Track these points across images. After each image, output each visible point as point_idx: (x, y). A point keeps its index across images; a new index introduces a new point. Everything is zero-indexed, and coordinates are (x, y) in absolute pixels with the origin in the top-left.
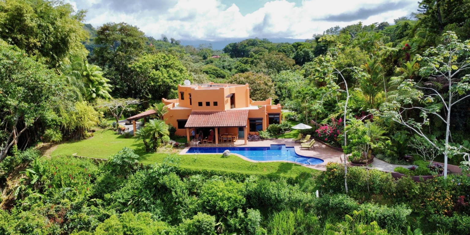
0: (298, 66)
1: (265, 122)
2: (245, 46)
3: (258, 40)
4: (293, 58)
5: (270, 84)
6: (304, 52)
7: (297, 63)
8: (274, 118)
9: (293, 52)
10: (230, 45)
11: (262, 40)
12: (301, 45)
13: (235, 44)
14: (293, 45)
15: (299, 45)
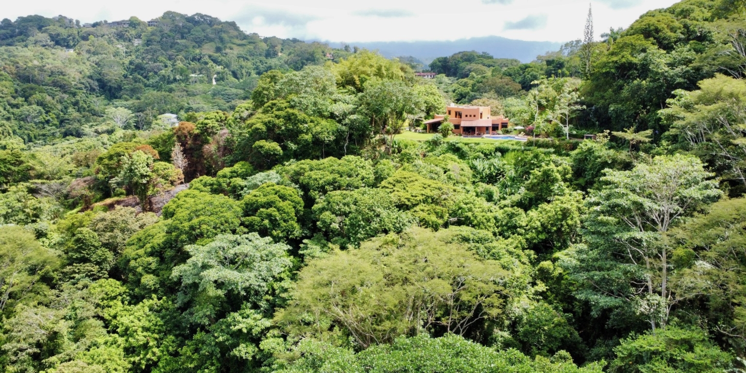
0: (524, 92)
1: (500, 126)
2: (459, 61)
3: (475, 55)
4: (519, 83)
5: (499, 107)
6: (531, 76)
7: (523, 88)
8: (504, 125)
9: (520, 75)
10: (438, 59)
11: (481, 54)
12: (530, 67)
13: (446, 58)
14: (520, 68)
15: (527, 67)
